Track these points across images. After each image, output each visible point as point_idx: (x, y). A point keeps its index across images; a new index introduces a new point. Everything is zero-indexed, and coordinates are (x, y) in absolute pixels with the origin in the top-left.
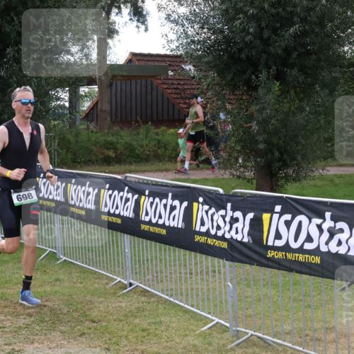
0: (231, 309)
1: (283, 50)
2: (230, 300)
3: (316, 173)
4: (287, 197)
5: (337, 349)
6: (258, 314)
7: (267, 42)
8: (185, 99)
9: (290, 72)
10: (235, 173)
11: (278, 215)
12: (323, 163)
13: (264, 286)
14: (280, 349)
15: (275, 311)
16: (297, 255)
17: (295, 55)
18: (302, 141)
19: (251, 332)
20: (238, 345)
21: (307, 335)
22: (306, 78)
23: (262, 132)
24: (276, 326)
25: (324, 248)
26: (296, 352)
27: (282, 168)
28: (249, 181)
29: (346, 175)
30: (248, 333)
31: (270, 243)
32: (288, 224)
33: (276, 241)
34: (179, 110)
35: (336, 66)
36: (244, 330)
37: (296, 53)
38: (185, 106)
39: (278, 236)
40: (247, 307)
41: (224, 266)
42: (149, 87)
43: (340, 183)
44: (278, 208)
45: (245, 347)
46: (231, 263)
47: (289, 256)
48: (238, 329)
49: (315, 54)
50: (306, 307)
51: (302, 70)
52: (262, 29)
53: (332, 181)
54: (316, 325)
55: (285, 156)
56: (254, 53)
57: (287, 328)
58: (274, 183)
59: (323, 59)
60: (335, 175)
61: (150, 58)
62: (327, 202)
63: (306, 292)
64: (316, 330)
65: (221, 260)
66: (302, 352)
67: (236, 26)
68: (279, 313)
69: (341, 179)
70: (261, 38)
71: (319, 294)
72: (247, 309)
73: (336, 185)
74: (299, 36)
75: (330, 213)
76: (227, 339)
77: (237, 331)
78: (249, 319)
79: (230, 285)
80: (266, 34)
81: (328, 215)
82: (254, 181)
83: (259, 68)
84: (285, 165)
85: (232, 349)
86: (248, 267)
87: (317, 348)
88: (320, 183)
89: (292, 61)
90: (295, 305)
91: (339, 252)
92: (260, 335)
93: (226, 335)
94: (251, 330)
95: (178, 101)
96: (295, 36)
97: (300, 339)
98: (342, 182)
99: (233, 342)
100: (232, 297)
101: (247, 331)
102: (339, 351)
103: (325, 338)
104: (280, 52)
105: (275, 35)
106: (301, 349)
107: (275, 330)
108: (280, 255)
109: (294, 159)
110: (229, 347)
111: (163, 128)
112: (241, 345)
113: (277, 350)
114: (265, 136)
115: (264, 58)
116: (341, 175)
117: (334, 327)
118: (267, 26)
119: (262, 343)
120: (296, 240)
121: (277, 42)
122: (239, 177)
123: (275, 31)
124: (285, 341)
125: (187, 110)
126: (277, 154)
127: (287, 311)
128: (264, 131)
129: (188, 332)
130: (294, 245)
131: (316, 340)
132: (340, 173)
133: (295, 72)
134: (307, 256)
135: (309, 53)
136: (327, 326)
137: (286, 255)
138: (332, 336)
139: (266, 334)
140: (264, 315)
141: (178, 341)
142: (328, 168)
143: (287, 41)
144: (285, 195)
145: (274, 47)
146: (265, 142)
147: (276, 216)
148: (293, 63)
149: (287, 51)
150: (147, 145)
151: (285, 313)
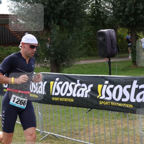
0: (40, 124)
1: (60, 11)
2: (40, 119)
3: (76, 64)
4: (62, 75)
5: (85, 138)
6: (52, 125)
7: (53, 8)
8: (19, 34)
9: (63, 21)
10: (42, 65)
11: (57, 82)
12: (78, 59)
13: (54, 113)
14: (62, 139)
15: (59, 123)
16: (64, 99)
17: (65, 13)
18: (69, 50)
19: (49, 133)
20: (44, 139)
21: (73, 133)
22: (70, 23)
23: (52, 47)
24: (60, 129)
25: (74, 95)
26: (68, 140)
27: (62, 62)
28: (48, 68)
29: (88, 64)
30: (48, 134)
31: (53, 94)
32: (60, 86)
33: (55, 93)
34: (17, 39)
35: (82, 18)
36: (46, 132)
37: (66, 13)
38: (20, 37)
39: (56, 91)
40: (47, 122)
41: (37, 105)
42: (4, 29)
43: (86, 67)
44: (57, 79)
45: (47, 140)
46: (40, 104)
47: (61, 99)
48: (44, 132)
49: (74, 13)
50: (72, 121)
51: (68, 20)
52: (51, 3)
53: (82, 67)
54: (76, 128)
55: (63, 57)
56: (48, 13)
57: (64, 130)
58: (58, 69)
59: (77, 15)
60: (84, 64)
61: (3, 16)
62: (78, 76)
63: (72, 114)
64: (76, 130)
65: (36, 103)
66: (71, 140)
67: (40, 1)
68: (61, 124)
69: (86, 66)
70: (50, 7)
71: (78, 115)
72: (47, 123)
73: (84, 68)
74: (66, 6)
75: (79, 80)
76: (39, 137)
77: (43, 133)
78: (49, 127)
79: (40, 113)
80: (52, 5)
81: (78, 81)
82: (50, 68)
83: (50, 20)
84: (63, 61)
85: (41, 141)
86: (47, 105)
87: (77, 137)
88: (77, 68)
89: (64, 16)
90: (68, 120)
91: (81, 96)
92: (53, 134)
93: (39, 135)
94: (49, 132)
95: (16, 35)
96: (65, 5)
97: (70, 134)
98: (87, 67)
99: (41, 138)
100: (41, 118)
101: (47, 132)
102: (86, 138)
103: (80, 133)
104: (59, 12)
105: (57, 5)
106: (70, 138)
107: (59, 131)
108: (57, 99)
109: (66, 58)
110: (40, 140)
111: (10, 47)
112: (45, 139)
113: (60, 140)
114: (54, 49)
115: (52, 15)
116: (86, 64)
117: (83, 128)
118: (53, 2)
119: (54, 137)
120: (63, 92)
121: (57, 8)
122: (43, 67)
123: (56, 3)
124: (63, 135)
125: (20, 38)
126: (59, 56)
127: (65, 123)
128: (53, 47)
129: (22, 135)
130: (63, 95)
131: (76, 134)
132: (85, 63)
133: (65, 21)
134: (68, 99)
135: (71, 13)
136: (81, 128)
137: (59, 99)
138: (83, 132)
139: (55, 133)
140: (55, 125)
141: (18, 139)
142: (81, 61)
143: (61, 8)
144: (61, 74)
145: (56, 10)
146: (54, 51)
147: (56, 83)
148: (64, 17)
149: (62, 12)
150: (3, 54)
151: (63, 124)
